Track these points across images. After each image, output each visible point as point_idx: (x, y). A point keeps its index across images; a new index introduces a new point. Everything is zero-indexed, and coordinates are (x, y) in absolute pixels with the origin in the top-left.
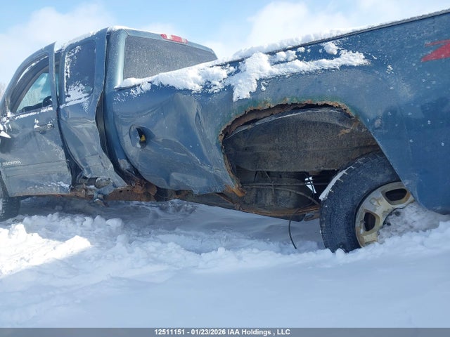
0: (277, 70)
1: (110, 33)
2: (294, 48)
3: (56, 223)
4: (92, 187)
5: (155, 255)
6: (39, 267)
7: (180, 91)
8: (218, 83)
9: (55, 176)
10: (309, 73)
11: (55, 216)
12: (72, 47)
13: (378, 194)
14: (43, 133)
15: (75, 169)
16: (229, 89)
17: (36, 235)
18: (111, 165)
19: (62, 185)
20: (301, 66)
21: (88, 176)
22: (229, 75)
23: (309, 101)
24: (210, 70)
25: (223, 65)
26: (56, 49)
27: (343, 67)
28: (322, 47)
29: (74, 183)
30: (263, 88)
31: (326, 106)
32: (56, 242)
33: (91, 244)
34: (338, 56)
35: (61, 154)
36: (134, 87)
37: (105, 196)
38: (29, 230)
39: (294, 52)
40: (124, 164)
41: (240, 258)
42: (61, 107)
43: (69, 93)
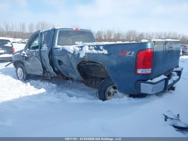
0: (89, 51)
1: (55, 29)
2: (94, 46)
3: (39, 83)
4: (49, 74)
5: (60, 96)
6: (30, 96)
7: (68, 52)
8: (77, 52)
9: (39, 69)
10: (96, 54)
11: (39, 81)
12: (45, 32)
13: (111, 87)
14: (36, 57)
15: (44, 68)
16: (79, 54)
17: (33, 86)
18: (52, 69)
19: (40, 73)
20: (95, 51)
21: (48, 71)
22: (80, 50)
23: (95, 61)
24: (75, 48)
25: (79, 47)
26: (41, 32)
27: (103, 54)
28: (100, 47)
29: (44, 72)
30: (86, 56)
31: (98, 63)
32: (37, 89)
33: (46, 91)
34: (102, 50)
35: (41, 64)
36: (59, 48)
37: (51, 77)
38: (31, 85)
39: (94, 47)
40: (56, 69)
41: (78, 100)
42: (41, 50)
43: (43, 46)
